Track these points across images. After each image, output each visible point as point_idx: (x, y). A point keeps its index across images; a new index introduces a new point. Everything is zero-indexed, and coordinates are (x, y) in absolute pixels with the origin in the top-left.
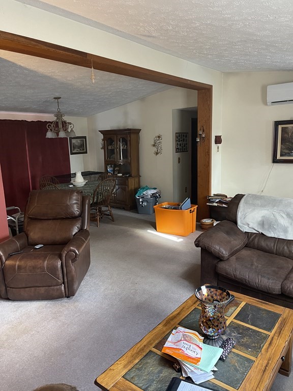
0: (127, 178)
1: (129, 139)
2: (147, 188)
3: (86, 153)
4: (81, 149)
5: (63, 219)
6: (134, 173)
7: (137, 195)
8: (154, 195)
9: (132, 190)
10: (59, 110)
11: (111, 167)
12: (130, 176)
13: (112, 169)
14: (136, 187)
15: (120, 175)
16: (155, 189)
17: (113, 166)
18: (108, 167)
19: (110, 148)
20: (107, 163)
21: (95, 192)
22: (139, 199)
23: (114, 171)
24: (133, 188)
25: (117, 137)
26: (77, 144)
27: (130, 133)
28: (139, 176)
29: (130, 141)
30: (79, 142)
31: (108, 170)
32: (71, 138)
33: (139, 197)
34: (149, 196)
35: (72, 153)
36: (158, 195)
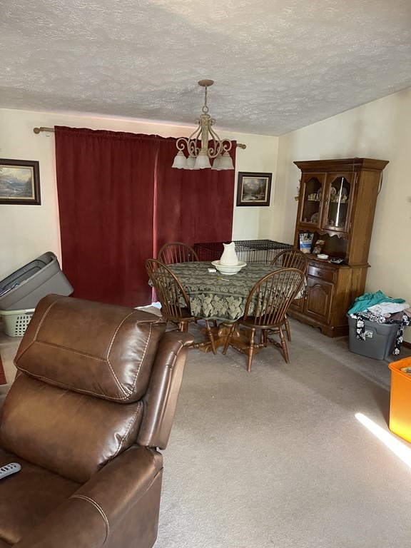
0: (337, 267)
1: (355, 181)
2: (381, 298)
3: (267, 204)
4: (259, 196)
5: (90, 397)
6: (353, 257)
7: (354, 310)
8: (395, 318)
9: (343, 293)
10: (205, 109)
11: (309, 237)
12: (345, 263)
13: (309, 242)
14: (354, 287)
15: (324, 257)
16: (401, 301)
17: (312, 235)
18: (302, 237)
19: (312, 198)
20: (300, 229)
21: (251, 293)
22: (356, 320)
23: (312, 247)
24: (347, 291)
25: (329, 175)
26: (252, 187)
27: (359, 169)
28: (365, 265)
29: (357, 185)
30: (257, 182)
31: (301, 243)
32: (242, 175)
33: (357, 316)
34: (381, 318)
35: (240, 204)
36: (405, 318)
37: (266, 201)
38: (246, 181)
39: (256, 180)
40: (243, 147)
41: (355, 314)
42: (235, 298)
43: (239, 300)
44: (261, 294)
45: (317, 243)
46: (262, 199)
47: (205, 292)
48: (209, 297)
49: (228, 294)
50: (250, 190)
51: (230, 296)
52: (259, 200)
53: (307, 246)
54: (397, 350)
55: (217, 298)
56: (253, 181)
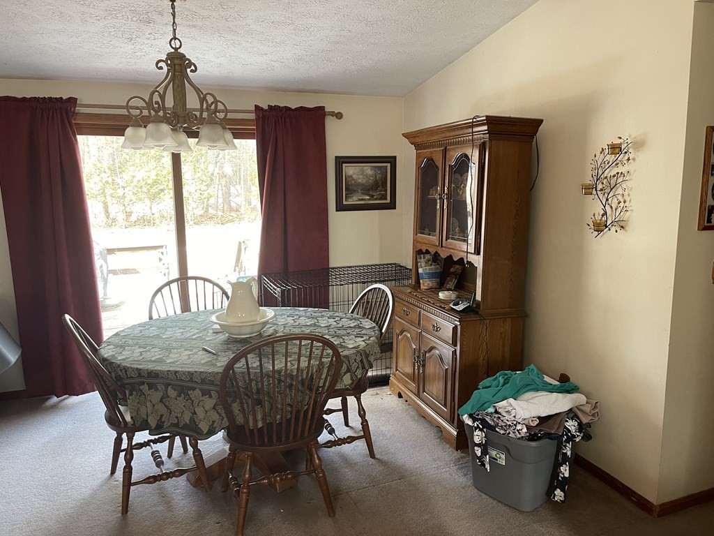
3: (391, 206)
4: (376, 194)
6: (489, 298)
7: (470, 405)
10: (175, 43)
11: (434, 260)
12: (473, 310)
13: (435, 269)
15: (449, 296)
16: (569, 390)
17: (441, 257)
18: (421, 262)
20: (418, 247)
26: (361, 180)
31: (420, 271)
32: (340, 161)
33: (474, 420)
34: (519, 427)
35: (341, 207)
36: (571, 425)
37: (388, 201)
38: (350, 170)
39: (368, 169)
40: (339, 116)
41: (471, 416)
42: (205, 393)
43: (211, 397)
44: (253, 384)
45: (452, 270)
46: (381, 199)
47: (150, 381)
48: (157, 390)
49: (189, 384)
50: (359, 185)
51: (194, 389)
52: (376, 199)
53: (431, 276)
54: (558, 492)
55: (172, 393)
56: (363, 171)
